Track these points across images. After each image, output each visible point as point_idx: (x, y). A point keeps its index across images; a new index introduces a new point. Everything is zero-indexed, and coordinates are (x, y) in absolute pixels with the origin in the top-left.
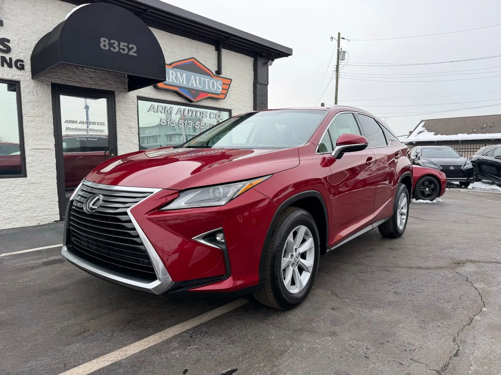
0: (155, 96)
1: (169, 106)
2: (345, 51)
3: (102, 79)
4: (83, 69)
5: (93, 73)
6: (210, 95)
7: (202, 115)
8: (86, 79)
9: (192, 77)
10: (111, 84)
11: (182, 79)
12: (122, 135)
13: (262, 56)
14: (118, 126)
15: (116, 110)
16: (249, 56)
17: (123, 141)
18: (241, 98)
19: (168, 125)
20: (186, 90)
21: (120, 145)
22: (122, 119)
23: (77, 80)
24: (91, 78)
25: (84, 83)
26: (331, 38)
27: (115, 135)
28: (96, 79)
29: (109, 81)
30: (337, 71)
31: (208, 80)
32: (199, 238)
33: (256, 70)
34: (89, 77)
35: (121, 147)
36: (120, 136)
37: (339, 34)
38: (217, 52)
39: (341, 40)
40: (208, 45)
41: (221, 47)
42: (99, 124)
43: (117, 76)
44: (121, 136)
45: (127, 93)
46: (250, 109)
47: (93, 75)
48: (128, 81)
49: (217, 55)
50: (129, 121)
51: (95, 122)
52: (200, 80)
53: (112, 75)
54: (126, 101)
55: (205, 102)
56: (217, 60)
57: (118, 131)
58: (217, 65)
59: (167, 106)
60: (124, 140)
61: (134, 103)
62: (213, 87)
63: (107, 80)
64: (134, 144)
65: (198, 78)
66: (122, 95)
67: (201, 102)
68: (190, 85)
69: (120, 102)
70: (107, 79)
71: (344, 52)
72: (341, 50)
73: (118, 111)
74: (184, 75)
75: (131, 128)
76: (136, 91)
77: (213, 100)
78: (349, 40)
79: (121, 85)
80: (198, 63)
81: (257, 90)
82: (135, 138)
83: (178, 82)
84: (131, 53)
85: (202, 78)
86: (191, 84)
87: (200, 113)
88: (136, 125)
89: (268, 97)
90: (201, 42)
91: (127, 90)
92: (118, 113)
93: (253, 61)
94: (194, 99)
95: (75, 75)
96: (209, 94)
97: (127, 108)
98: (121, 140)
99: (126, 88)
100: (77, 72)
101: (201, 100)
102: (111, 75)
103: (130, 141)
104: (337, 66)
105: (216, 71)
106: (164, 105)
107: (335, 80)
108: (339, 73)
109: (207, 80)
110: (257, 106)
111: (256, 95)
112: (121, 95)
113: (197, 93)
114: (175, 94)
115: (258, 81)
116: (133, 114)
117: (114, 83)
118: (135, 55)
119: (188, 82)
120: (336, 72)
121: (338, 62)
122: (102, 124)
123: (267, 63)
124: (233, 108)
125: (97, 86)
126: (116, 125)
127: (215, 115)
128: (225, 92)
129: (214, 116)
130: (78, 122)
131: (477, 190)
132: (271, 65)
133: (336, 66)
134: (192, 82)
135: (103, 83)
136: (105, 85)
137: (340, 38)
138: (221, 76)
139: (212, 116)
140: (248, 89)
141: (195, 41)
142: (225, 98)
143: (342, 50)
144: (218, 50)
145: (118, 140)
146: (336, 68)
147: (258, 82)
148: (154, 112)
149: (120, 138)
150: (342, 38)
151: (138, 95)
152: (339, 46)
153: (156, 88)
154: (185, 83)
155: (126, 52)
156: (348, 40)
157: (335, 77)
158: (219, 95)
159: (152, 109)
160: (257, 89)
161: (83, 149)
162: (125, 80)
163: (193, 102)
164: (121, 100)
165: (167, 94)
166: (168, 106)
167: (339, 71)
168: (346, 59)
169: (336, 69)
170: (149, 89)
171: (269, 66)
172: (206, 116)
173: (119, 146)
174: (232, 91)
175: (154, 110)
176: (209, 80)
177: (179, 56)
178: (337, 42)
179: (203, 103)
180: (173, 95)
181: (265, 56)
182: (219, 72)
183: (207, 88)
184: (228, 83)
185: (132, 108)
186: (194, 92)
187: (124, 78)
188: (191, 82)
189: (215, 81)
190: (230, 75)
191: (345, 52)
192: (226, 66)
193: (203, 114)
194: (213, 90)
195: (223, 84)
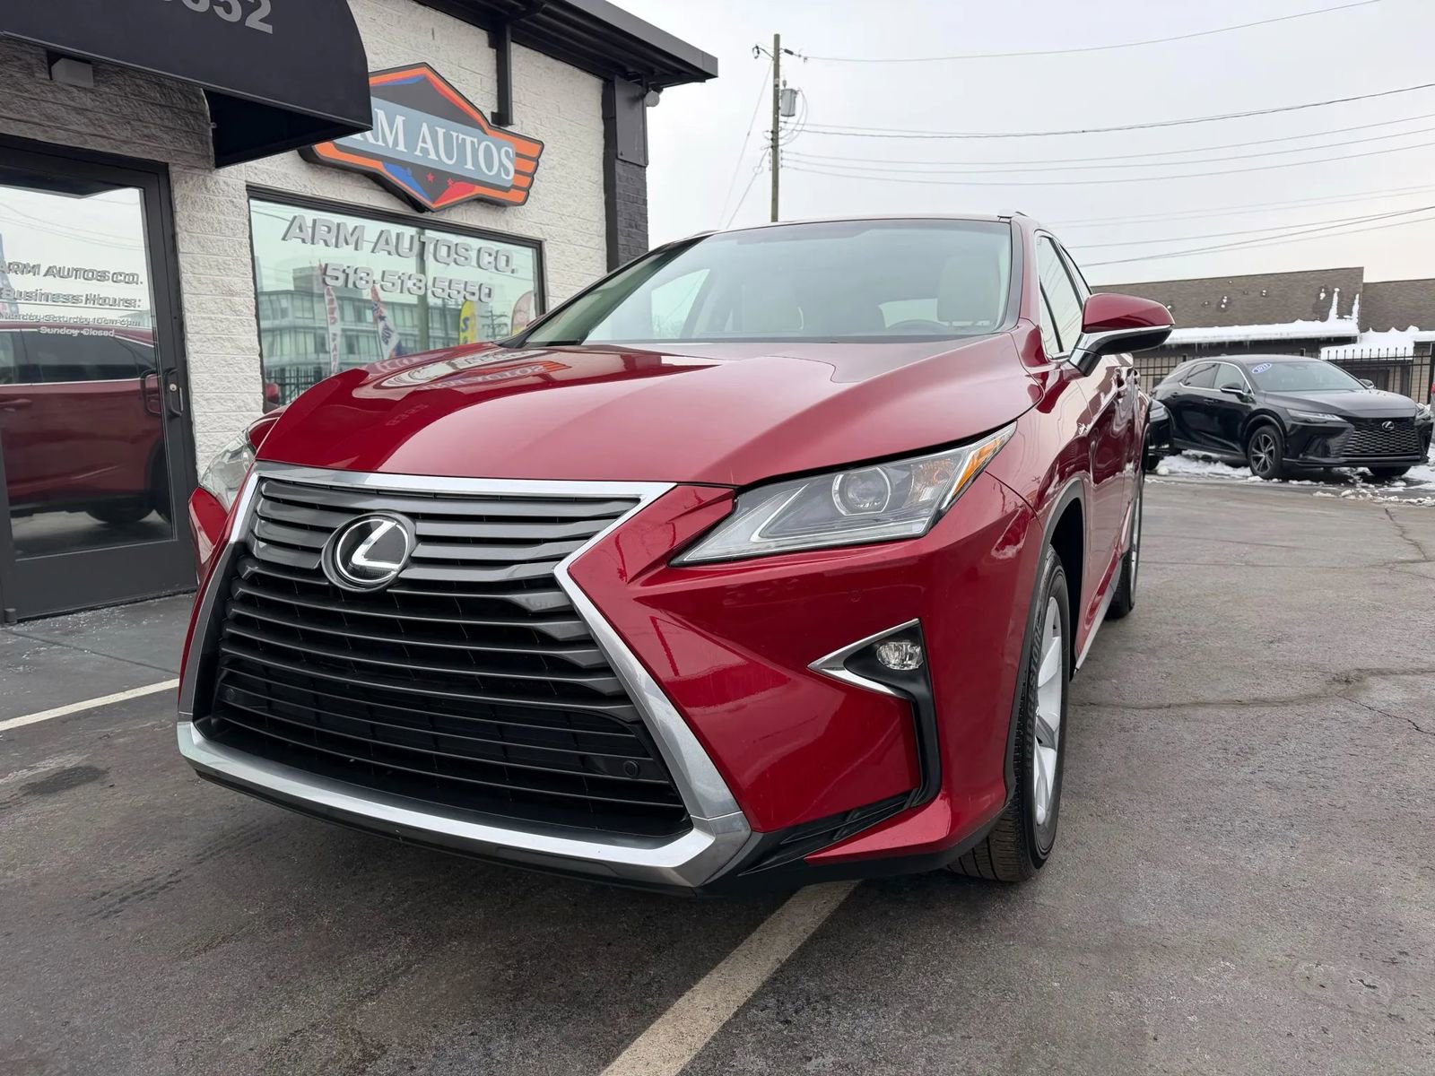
0: (305, 186)
1: (351, 222)
2: (796, 89)
3: (124, 116)
4: (51, 79)
5: (89, 94)
6: (480, 191)
7: (456, 256)
8: (65, 114)
9: (425, 129)
10: (155, 138)
11: (391, 133)
12: (203, 318)
13: (627, 77)
14: (185, 287)
15: (178, 229)
16: (588, 72)
17: (205, 339)
18: (570, 206)
19: (350, 285)
20: (405, 169)
21: (197, 352)
22: (198, 264)
23: (33, 116)
24: (81, 111)
25: (58, 128)
26: (756, 50)
27: (175, 318)
28: (103, 116)
29: (146, 127)
30: (775, 147)
31: (472, 143)
32: (831, 664)
33: (612, 118)
34: (75, 109)
35: (201, 360)
36: (194, 323)
37: (777, 38)
38: (495, 50)
39: (783, 56)
40: (467, 26)
41: (509, 36)
42: (119, 278)
43: (176, 110)
44: (199, 324)
45: (211, 171)
46: (597, 242)
47: (87, 101)
48: (213, 129)
49: (495, 62)
50: (224, 269)
51: (105, 272)
52: (448, 138)
53: (156, 104)
54: (211, 200)
55: (462, 213)
56: (495, 77)
57: (186, 305)
58: (496, 93)
59: (344, 224)
60: (210, 336)
61: (236, 207)
62: (490, 166)
63: (139, 123)
64: (242, 349)
65: (441, 132)
66: (195, 178)
67: (452, 212)
68: (418, 153)
69: (189, 202)
70: (140, 121)
71: (794, 93)
72: (785, 85)
73: (185, 233)
74: (399, 120)
75: (232, 295)
76: (243, 166)
77: (488, 207)
78: (806, 59)
79: (190, 144)
80: (441, 84)
81: (618, 182)
82: (247, 329)
83: (380, 143)
84: (254, 21)
85: (455, 134)
86: (421, 151)
87: (449, 247)
88: (246, 283)
89: (648, 207)
90: (444, 16)
91: (213, 162)
92: (183, 240)
93: (601, 90)
94: (434, 203)
95: (22, 97)
96: (477, 187)
97: (216, 225)
98: (198, 336)
99: (209, 157)
100: (27, 87)
101: (454, 206)
102: (152, 104)
103: (230, 340)
104: (775, 132)
105: (492, 113)
106: (336, 218)
107: (771, 173)
108: (780, 155)
109: (469, 140)
110: (619, 233)
111: (615, 198)
112: (192, 178)
113: (439, 180)
114: (370, 182)
115: (619, 152)
116: (238, 246)
117: (165, 136)
118: (268, 29)
119: (410, 143)
120: (770, 150)
121: (776, 121)
122: (131, 279)
123: (643, 96)
124: (547, 237)
125: (105, 142)
126: (178, 283)
127: (494, 254)
128: (525, 182)
129: (492, 259)
130: (43, 270)
131: (1182, 477)
132: (655, 103)
133: (772, 132)
134: (424, 145)
135: (126, 133)
136: (134, 140)
137: (781, 51)
138: (509, 128)
139: (486, 259)
140: (590, 177)
141: (427, 9)
142: (524, 203)
143: (787, 87)
144: (498, 45)
145: (189, 336)
146: (772, 139)
147: (620, 157)
148: (304, 241)
149: (196, 329)
150: (787, 51)
151: (249, 180)
152: (777, 75)
153: (310, 159)
154: (401, 147)
155: (235, 16)
156: (802, 59)
157: (767, 164)
158: (506, 190)
159: (298, 231)
160: (617, 177)
161: (28, 372)
162: (205, 126)
163: (429, 210)
164: (193, 195)
165: (342, 182)
166: (348, 224)
167: (780, 148)
168: (798, 110)
169: (770, 143)
170: (285, 163)
171: (648, 108)
172: (466, 259)
173: (195, 355)
174: (541, 181)
175: (301, 235)
176: (475, 140)
177: (377, 54)
178: (770, 63)
179: (456, 217)
180: (365, 184)
181: (637, 76)
182: (502, 118)
183: (469, 166)
184: (530, 155)
185: (231, 226)
186: (430, 177)
187: (201, 118)
188: (420, 144)
189: (492, 146)
190: (536, 128)
191: (796, 93)
192: (522, 98)
193: (457, 253)
194: (489, 174)
195: (518, 155)
